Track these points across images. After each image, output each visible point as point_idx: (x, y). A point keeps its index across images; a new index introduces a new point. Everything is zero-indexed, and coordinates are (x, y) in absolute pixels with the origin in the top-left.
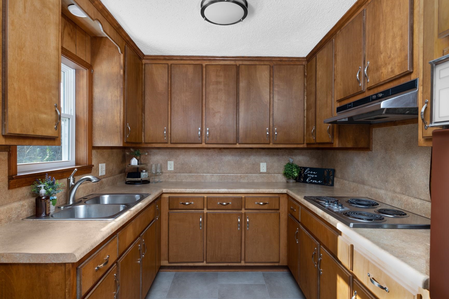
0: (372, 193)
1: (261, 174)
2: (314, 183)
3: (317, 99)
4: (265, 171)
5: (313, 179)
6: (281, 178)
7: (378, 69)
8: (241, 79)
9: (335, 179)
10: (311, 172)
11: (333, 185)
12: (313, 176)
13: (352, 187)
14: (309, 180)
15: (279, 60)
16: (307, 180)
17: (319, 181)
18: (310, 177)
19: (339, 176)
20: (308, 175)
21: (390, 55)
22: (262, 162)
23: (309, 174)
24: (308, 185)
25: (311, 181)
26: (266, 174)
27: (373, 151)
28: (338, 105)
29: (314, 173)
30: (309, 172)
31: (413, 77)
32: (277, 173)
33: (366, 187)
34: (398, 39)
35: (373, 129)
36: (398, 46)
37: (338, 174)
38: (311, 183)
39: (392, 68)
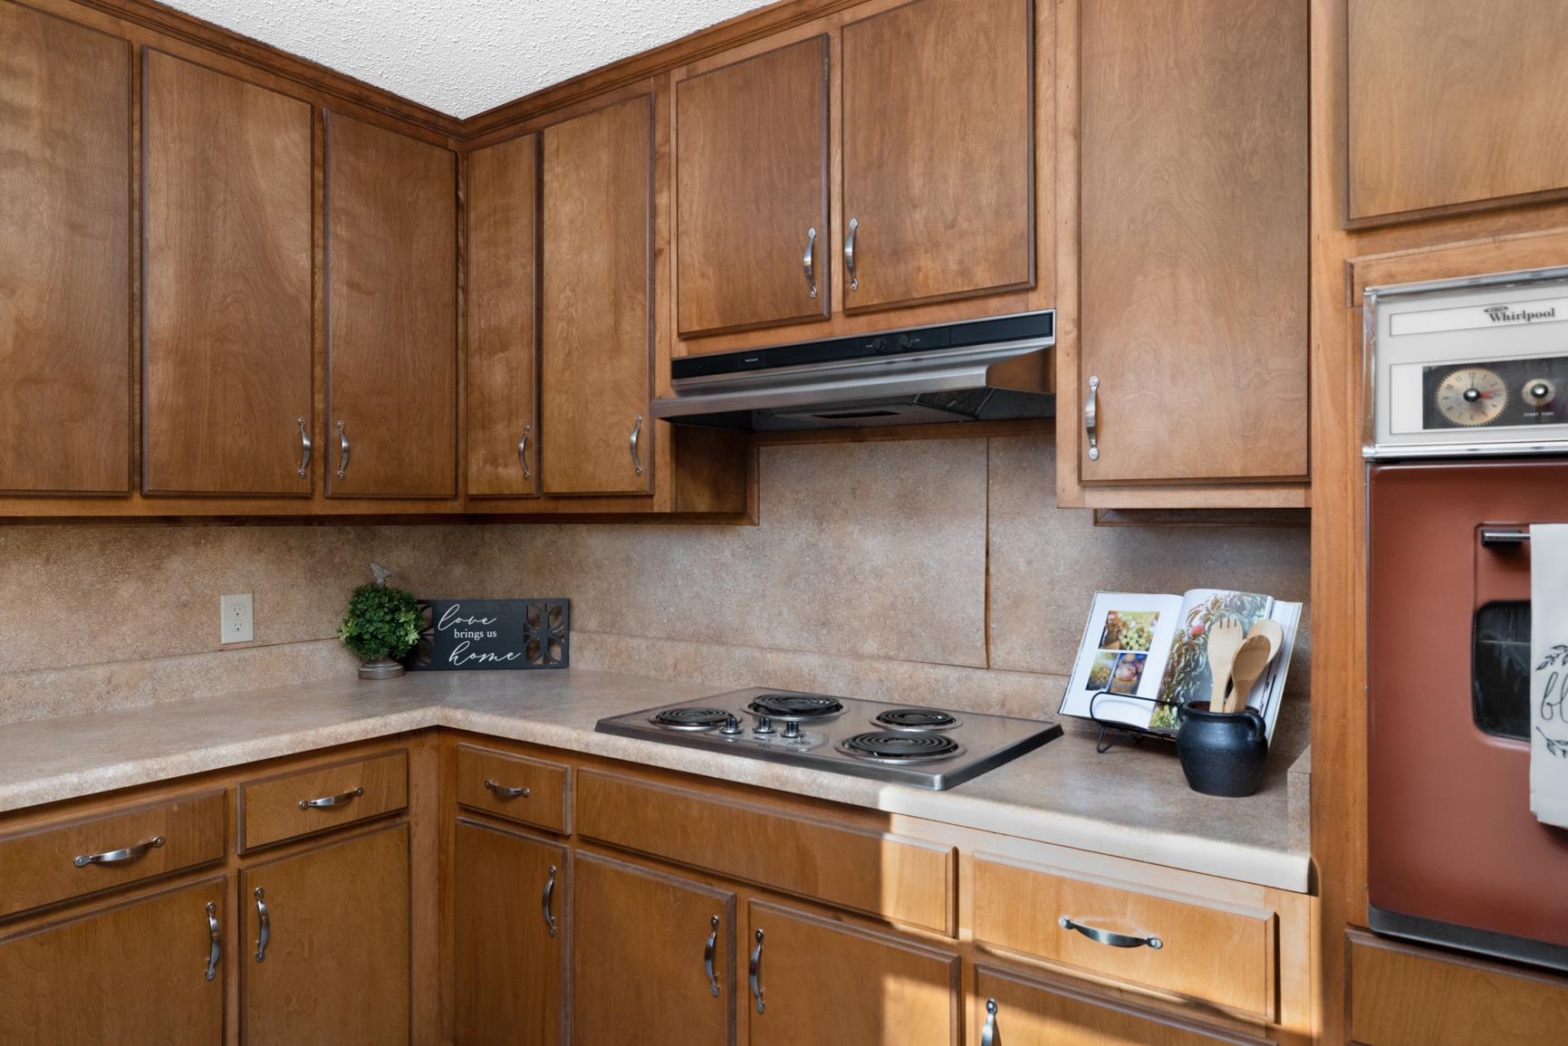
0: (770, 669)
1: (229, 655)
2: (488, 666)
4: (246, 634)
5: (478, 647)
6: (333, 662)
7: (899, 253)
9: (574, 638)
10: (470, 621)
11: (565, 662)
12: (477, 636)
13: (670, 661)
14: (462, 656)
15: (351, 95)
16: (453, 657)
17: (509, 655)
18: (464, 639)
19: (593, 624)
20: (457, 634)
21: (955, 220)
22: (230, 591)
23: (461, 627)
24: (454, 678)
25: (473, 656)
26: (255, 652)
27: (764, 525)
28: (682, 351)
29: (484, 621)
30: (458, 620)
31: (1034, 305)
32: (306, 638)
33: (739, 653)
34: (986, 177)
35: (762, 449)
36: (987, 197)
37: (585, 617)
38: (473, 666)
39: (961, 262)
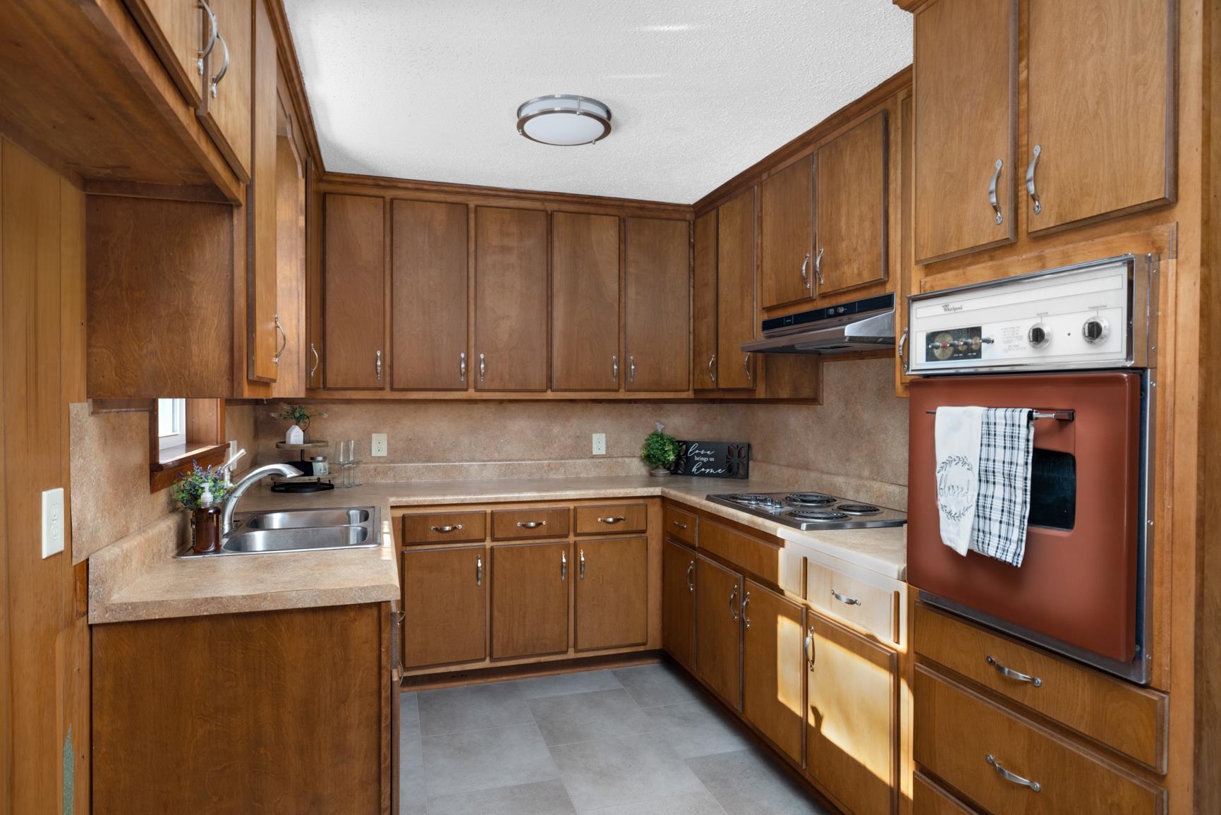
1: (595, 460)
2: (710, 475)
3: (721, 299)
4: (603, 452)
5: (706, 465)
6: (637, 467)
8: (556, 244)
9: (751, 464)
10: (702, 452)
11: (746, 477)
12: (705, 460)
13: (786, 477)
14: (698, 469)
16: (694, 469)
17: (720, 470)
18: (699, 461)
19: (759, 457)
20: (696, 459)
22: (597, 432)
23: (698, 455)
24: (695, 479)
25: (703, 470)
26: (605, 460)
27: (825, 405)
28: (764, 317)
29: (709, 452)
30: (697, 451)
32: (629, 455)
33: (813, 475)
35: (825, 364)
37: (757, 453)
38: (703, 475)
